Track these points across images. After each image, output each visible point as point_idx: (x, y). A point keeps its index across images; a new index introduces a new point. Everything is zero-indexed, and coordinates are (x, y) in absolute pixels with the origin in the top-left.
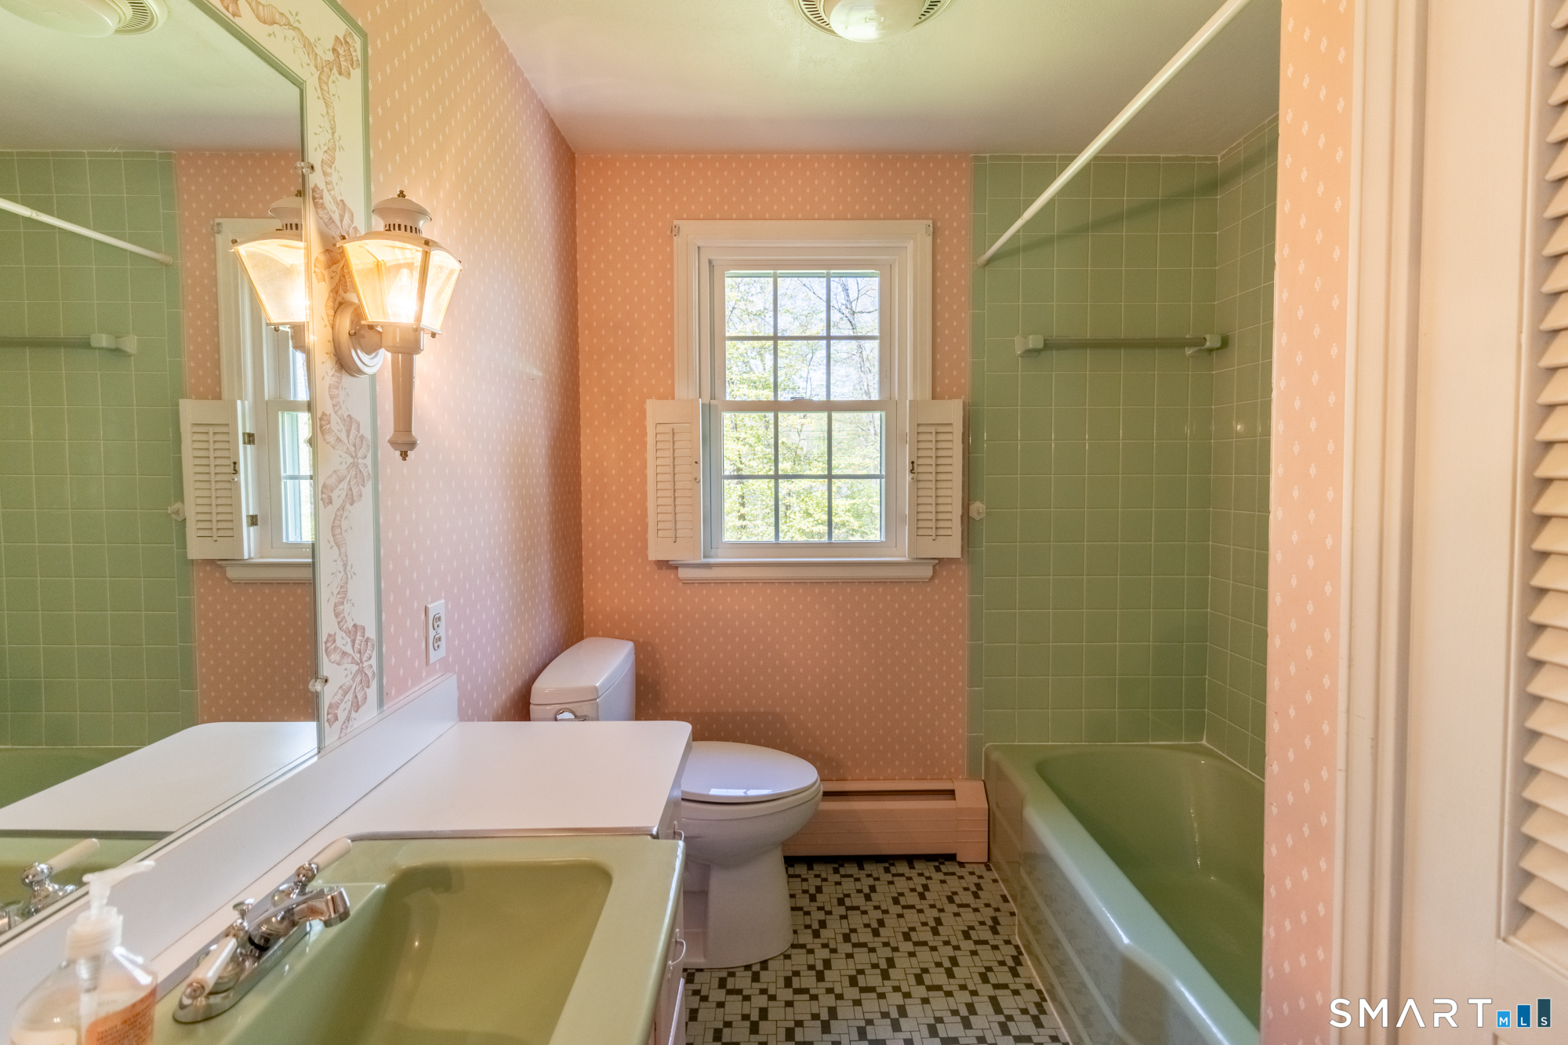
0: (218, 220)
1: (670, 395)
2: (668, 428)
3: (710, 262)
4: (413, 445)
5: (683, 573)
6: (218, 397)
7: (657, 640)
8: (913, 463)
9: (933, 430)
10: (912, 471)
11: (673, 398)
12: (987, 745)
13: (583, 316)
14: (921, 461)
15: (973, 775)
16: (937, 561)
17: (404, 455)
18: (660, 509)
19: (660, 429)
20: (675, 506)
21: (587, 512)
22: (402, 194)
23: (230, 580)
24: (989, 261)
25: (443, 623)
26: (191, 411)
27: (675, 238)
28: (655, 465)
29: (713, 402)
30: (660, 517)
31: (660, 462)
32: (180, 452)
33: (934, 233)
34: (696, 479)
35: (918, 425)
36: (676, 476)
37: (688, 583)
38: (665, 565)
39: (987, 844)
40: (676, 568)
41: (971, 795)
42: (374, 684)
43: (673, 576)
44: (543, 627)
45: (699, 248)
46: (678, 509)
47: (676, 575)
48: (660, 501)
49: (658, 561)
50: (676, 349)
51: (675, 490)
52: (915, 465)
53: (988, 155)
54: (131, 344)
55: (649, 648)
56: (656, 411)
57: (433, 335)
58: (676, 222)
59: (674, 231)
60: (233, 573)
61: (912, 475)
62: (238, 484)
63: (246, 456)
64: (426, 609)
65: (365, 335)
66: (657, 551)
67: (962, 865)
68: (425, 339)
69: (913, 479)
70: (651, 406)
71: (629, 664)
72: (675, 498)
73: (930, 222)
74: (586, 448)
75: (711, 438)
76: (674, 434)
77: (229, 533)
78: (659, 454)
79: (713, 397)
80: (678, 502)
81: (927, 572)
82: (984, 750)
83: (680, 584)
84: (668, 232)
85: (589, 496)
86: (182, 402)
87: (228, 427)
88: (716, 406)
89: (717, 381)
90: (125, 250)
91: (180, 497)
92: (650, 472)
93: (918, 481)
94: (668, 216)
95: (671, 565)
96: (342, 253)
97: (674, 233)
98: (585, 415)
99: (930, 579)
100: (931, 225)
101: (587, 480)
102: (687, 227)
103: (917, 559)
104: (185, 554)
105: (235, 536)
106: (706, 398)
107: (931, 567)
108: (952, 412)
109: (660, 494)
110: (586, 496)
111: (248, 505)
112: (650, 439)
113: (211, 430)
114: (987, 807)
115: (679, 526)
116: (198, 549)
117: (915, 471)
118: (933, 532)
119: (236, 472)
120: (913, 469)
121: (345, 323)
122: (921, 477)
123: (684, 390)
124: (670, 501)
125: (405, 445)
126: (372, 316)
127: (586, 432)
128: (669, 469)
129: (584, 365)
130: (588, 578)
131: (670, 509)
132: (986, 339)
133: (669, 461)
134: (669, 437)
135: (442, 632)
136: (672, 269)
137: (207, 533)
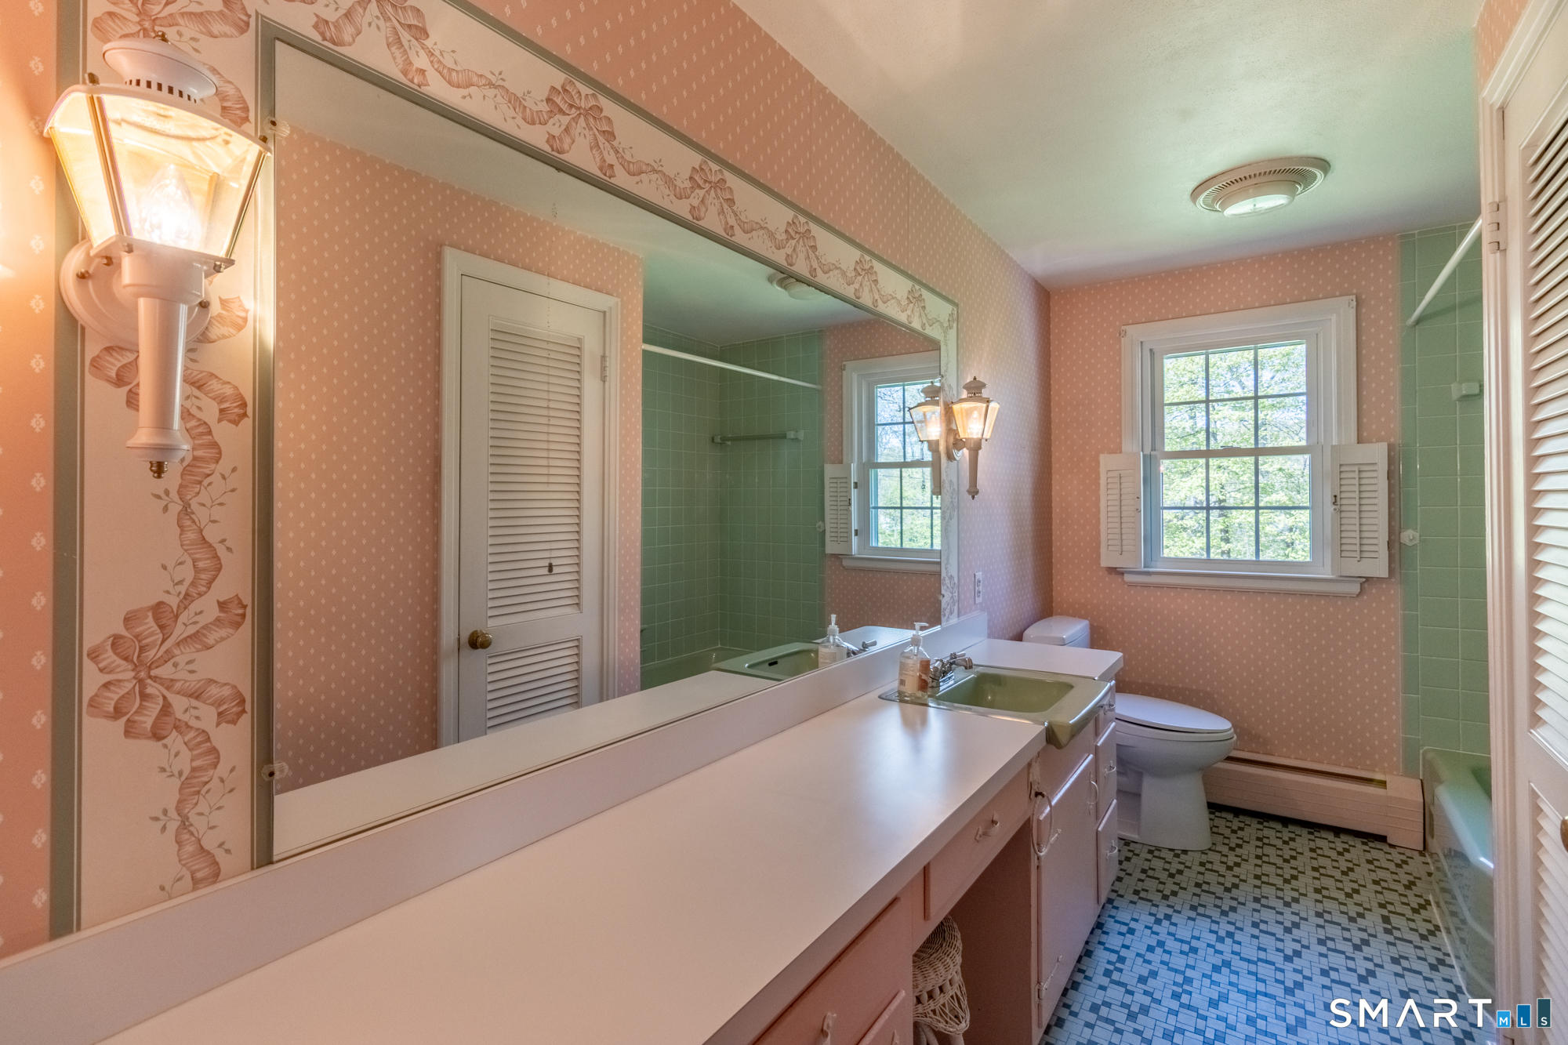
0: (844, 363)
1: (1118, 450)
2: (1116, 474)
3: (1151, 350)
4: (977, 492)
5: (1128, 578)
6: (841, 462)
7: (1108, 626)
8: (1335, 496)
9: (1356, 468)
10: (1335, 503)
11: (1121, 452)
12: (1425, 748)
13: (1055, 398)
14: (1343, 495)
15: (1410, 772)
16: (1364, 580)
17: (973, 497)
18: (1110, 531)
19: (1110, 474)
20: (1121, 529)
21: (1056, 532)
22: (975, 378)
23: (843, 567)
24: (1418, 321)
25: (981, 584)
26: (830, 470)
27: (1123, 339)
28: (1107, 499)
29: (1153, 453)
30: (1110, 537)
31: (1110, 497)
32: (823, 494)
33: (1357, 306)
34: (1137, 510)
35: (1341, 465)
36: (1123, 507)
37: (1132, 585)
38: (1113, 571)
39: (1422, 834)
40: (1122, 574)
41: (1403, 789)
42: (956, 605)
43: (1120, 580)
44: (1028, 603)
45: (1142, 342)
46: (1124, 531)
47: (1123, 579)
48: (1110, 525)
49: (1109, 568)
50: (1123, 417)
51: (1121, 518)
52: (1338, 498)
53: (1416, 232)
54: (801, 435)
55: (1101, 631)
56: (1106, 462)
57: (986, 440)
58: (1123, 328)
59: (1122, 334)
60: (846, 563)
61: (1335, 507)
62: (851, 511)
63: (854, 493)
64: (975, 575)
65: (958, 444)
66: (1106, 561)
67: (1392, 846)
68: (983, 441)
69: (1335, 509)
70: (1103, 458)
71: (1087, 631)
72: (1121, 523)
73: (1354, 297)
74: (1056, 488)
75: (1152, 480)
76: (1120, 478)
77: (845, 539)
78: (1110, 492)
79: (1153, 449)
80: (1124, 525)
81: (1355, 588)
82: (1421, 752)
83: (1126, 586)
84: (1118, 335)
85: (1058, 521)
86: (826, 465)
87: (847, 478)
88: (1155, 456)
89: (1157, 437)
90: (800, 386)
91: (823, 519)
92: (1103, 504)
93: (1341, 511)
94: (1118, 323)
95: (1118, 572)
96: (951, 408)
97: (1122, 335)
98: (1055, 465)
99: (1358, 595)
100: (1355, 300)
101: (1056, 510)
102: (1131, 330)
103: (1341, 576)
104: (824, 551)
105: (849, 542)
106: (1148, 451)
107: (1359, 585)
108: (1377, 453)
109: (1110, 520)
110: (1056, 521)
111: (854, 526)
112: (1103, 481)
113: (839, 481)
114: (1422, 800)
115: (1124, 542)
116: (831, 548)
117: (1338, 503)
118: (1357, 555)
119: (850, 504)
120: (1336, 501)
121: (951, 440)
122: (1343, 508)
123: (1129, 446)
124: (1118, 525)
125: (974, 492)
126: (962, 435)
127: (1056, 477)
128: (1117, 503)
129: (1055, 431)
130: (1056, 578)
131: (1118, 531)
132: (1417, 388)
133: (1117, 497)
134: (1117, 480)
135: (981, 588)
136: (1120, 360)
137: (835, 539)
